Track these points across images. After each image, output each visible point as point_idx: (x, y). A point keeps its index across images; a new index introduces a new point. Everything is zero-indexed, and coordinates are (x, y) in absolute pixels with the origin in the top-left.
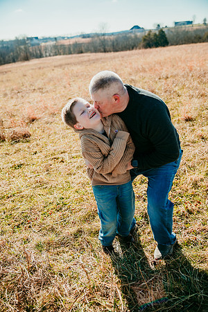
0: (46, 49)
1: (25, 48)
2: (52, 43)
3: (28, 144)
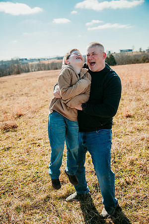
0: (32, 66)
1: (18, 66)
2: (37, 62)
3: (15, 133)
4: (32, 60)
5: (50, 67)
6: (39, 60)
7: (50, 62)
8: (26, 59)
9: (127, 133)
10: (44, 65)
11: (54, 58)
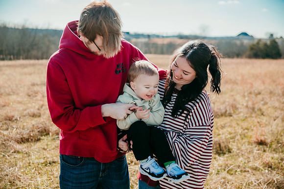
2: (146, 40)
4: (137, 36)
5: (165, 49)
6: (149, 36)
7: (166, 41)
8: (128, 33)
9: (247, 169)
10: (155, 45)
11: (173, 37)
